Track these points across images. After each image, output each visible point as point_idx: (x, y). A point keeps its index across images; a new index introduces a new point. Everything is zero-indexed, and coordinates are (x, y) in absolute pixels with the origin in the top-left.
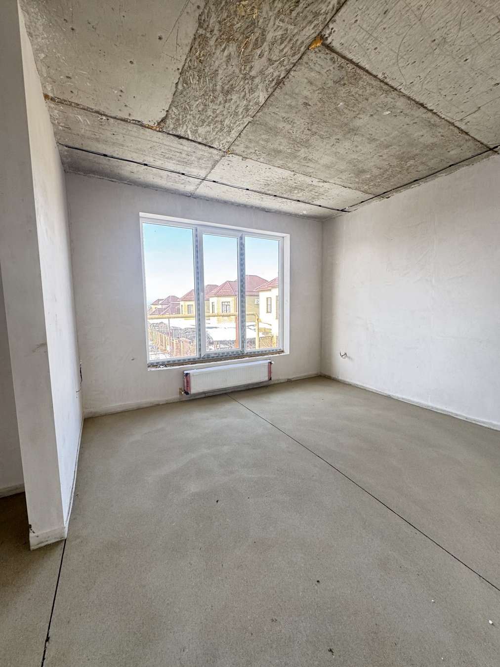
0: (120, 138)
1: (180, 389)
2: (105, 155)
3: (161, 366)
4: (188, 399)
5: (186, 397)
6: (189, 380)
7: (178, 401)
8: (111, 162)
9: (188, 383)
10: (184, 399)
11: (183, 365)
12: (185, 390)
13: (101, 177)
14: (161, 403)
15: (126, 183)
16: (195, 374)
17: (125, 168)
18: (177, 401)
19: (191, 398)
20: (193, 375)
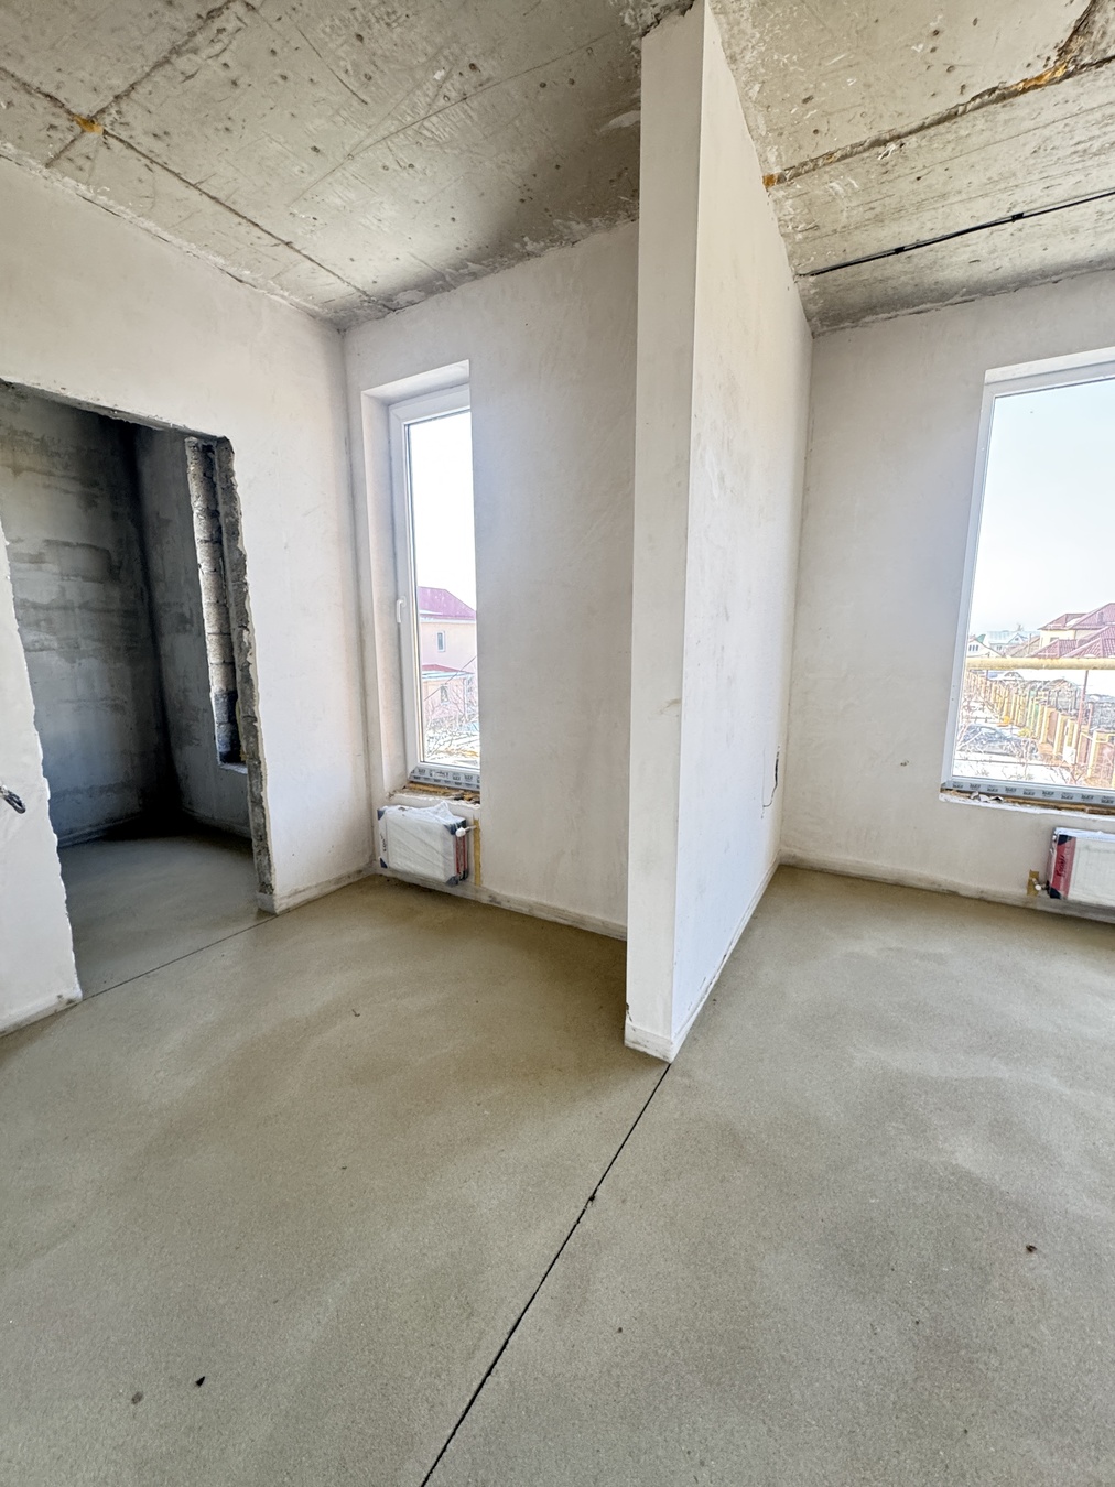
0: (936, 179)
1: (1034, 874)
2: (899, 250)
3: (984, 798)
4: (1057, 911)
5: (1044, 902)
6: (1067, 857)
7: (1020, 904)
8: (915, 260)
9: (1062, 866)
10: (1039, 907)
11: (1059, 809)
12: (1048, 883)
13: (893, 313)
14: (962, 893)
15: (959, 299)
16: (1094, 846)
17: (954, 259)
18: (1016, 903)
19: (1068, 912)
20: (1087, 848)
